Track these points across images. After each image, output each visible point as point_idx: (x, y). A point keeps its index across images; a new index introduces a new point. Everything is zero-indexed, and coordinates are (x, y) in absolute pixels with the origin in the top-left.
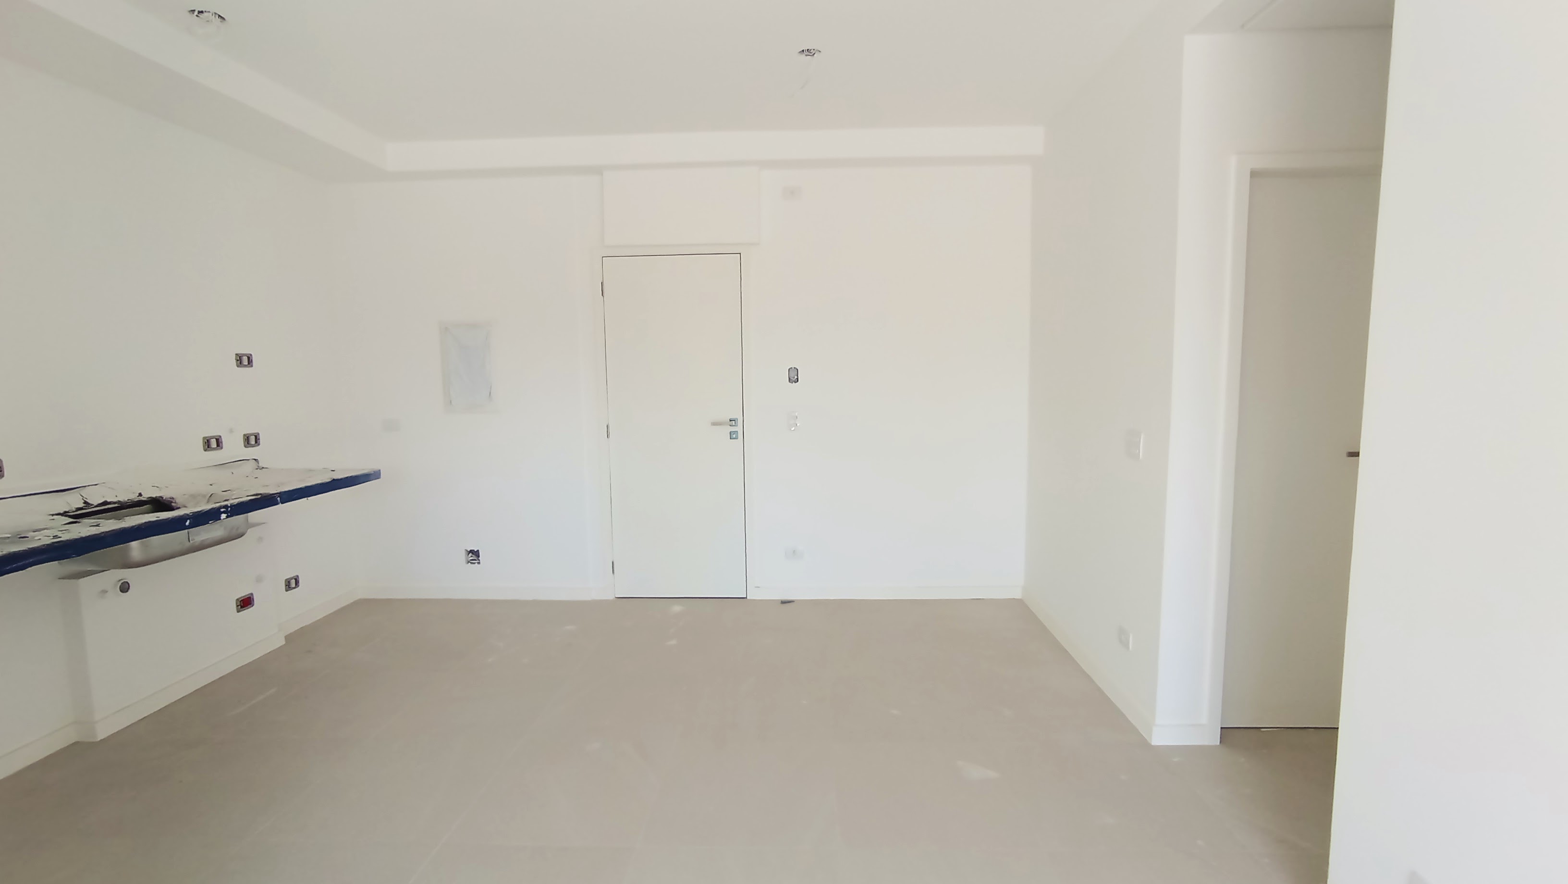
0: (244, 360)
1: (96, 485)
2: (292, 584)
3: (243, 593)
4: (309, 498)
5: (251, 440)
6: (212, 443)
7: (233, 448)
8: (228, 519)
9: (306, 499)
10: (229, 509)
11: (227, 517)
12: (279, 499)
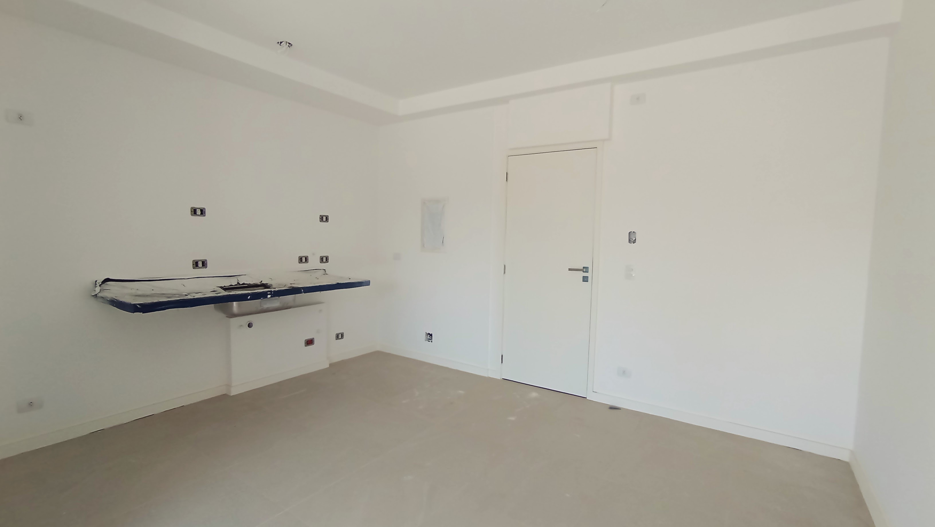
0: (324, 219)
1: (245, 275)
2: (340, 336)
3: (309, 337)
4: (321, 292)
5: (324, 259)
6: (304, 260)
7: (314, 263)
8: (272, 298)
9: (319, 292)
10: (273, 293)
11: (271, 297)
12: (302, 290)
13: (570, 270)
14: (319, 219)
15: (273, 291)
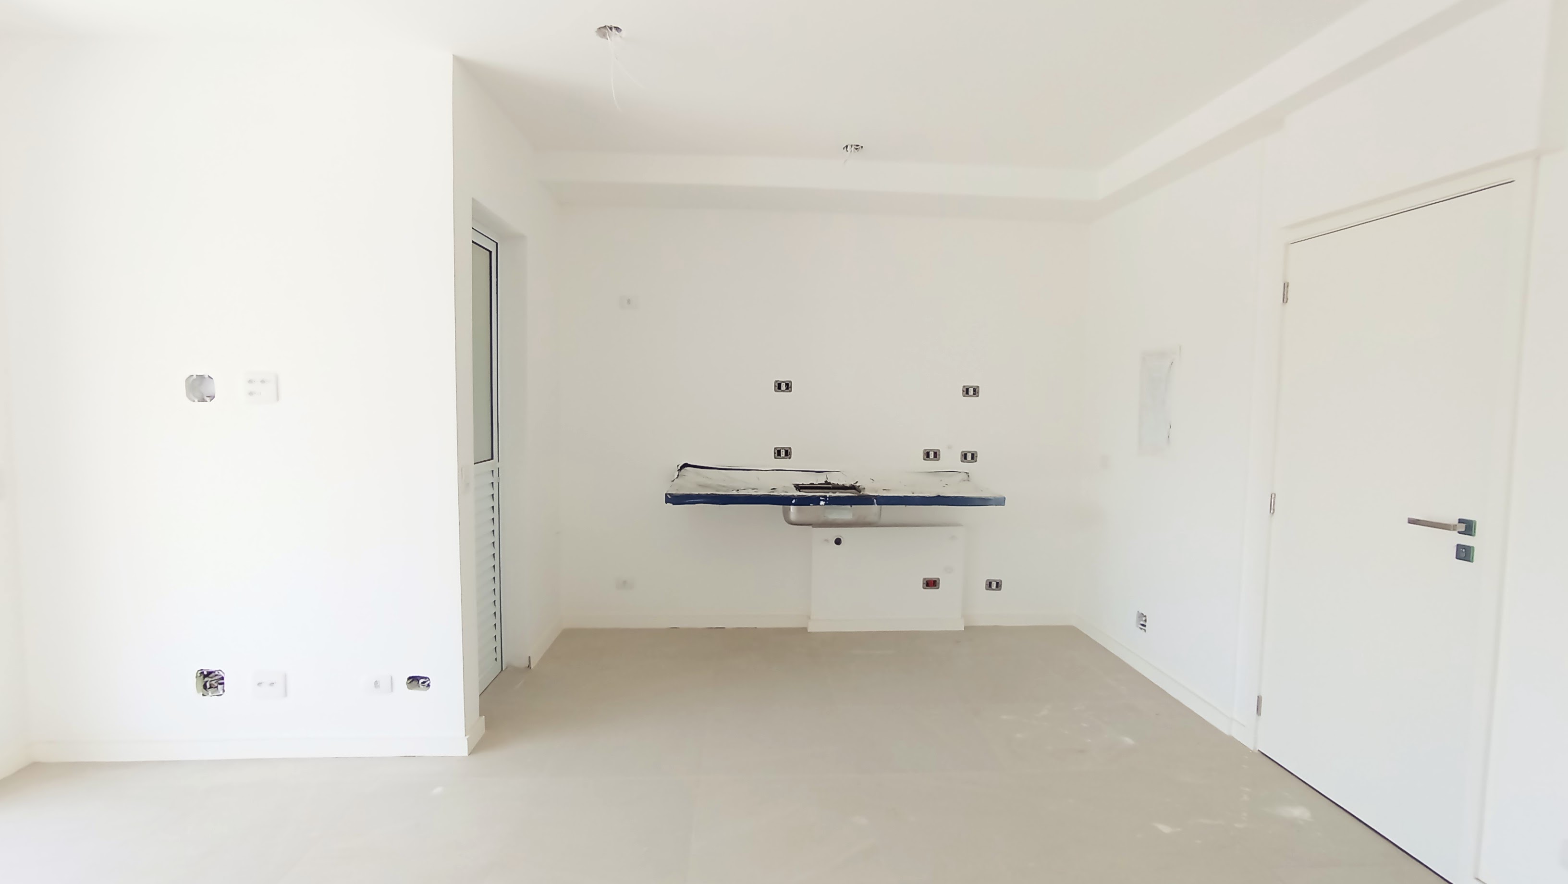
0: (971, 391)
1: (838, 471)
2: (994, 585)
3: (931, 576)
5: (969, 457)
6: (931, 455)
11: (825, 504)
12: (875, 500)
13: (1412, 521)
14: (962, 391)
15: (828, 496)
